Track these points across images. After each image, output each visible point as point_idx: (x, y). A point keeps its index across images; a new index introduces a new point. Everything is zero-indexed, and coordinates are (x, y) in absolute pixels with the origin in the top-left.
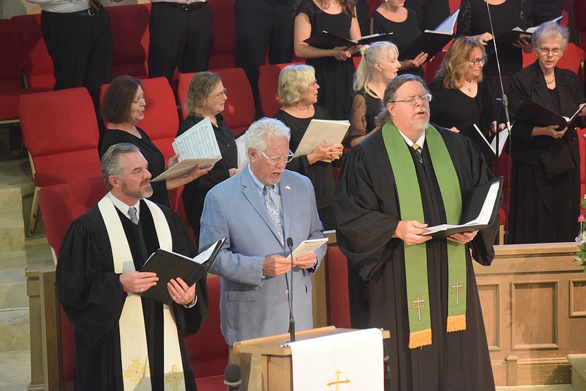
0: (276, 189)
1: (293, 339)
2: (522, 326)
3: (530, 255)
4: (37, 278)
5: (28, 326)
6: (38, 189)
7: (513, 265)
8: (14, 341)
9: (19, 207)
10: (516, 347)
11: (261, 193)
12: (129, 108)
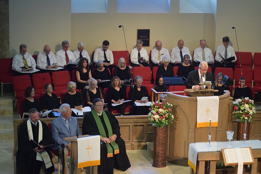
0: (68, 120)
1: (78, 138)
2: (136, 135)
3: (138, 118)
4: (15, 122)
5: (13, 134)
6: (16, 100)
7: (134, 121)
8: (10, 137)
9: (12, 104)
10: (134, 141)
11: (64, 121)
12: (31, 93)
